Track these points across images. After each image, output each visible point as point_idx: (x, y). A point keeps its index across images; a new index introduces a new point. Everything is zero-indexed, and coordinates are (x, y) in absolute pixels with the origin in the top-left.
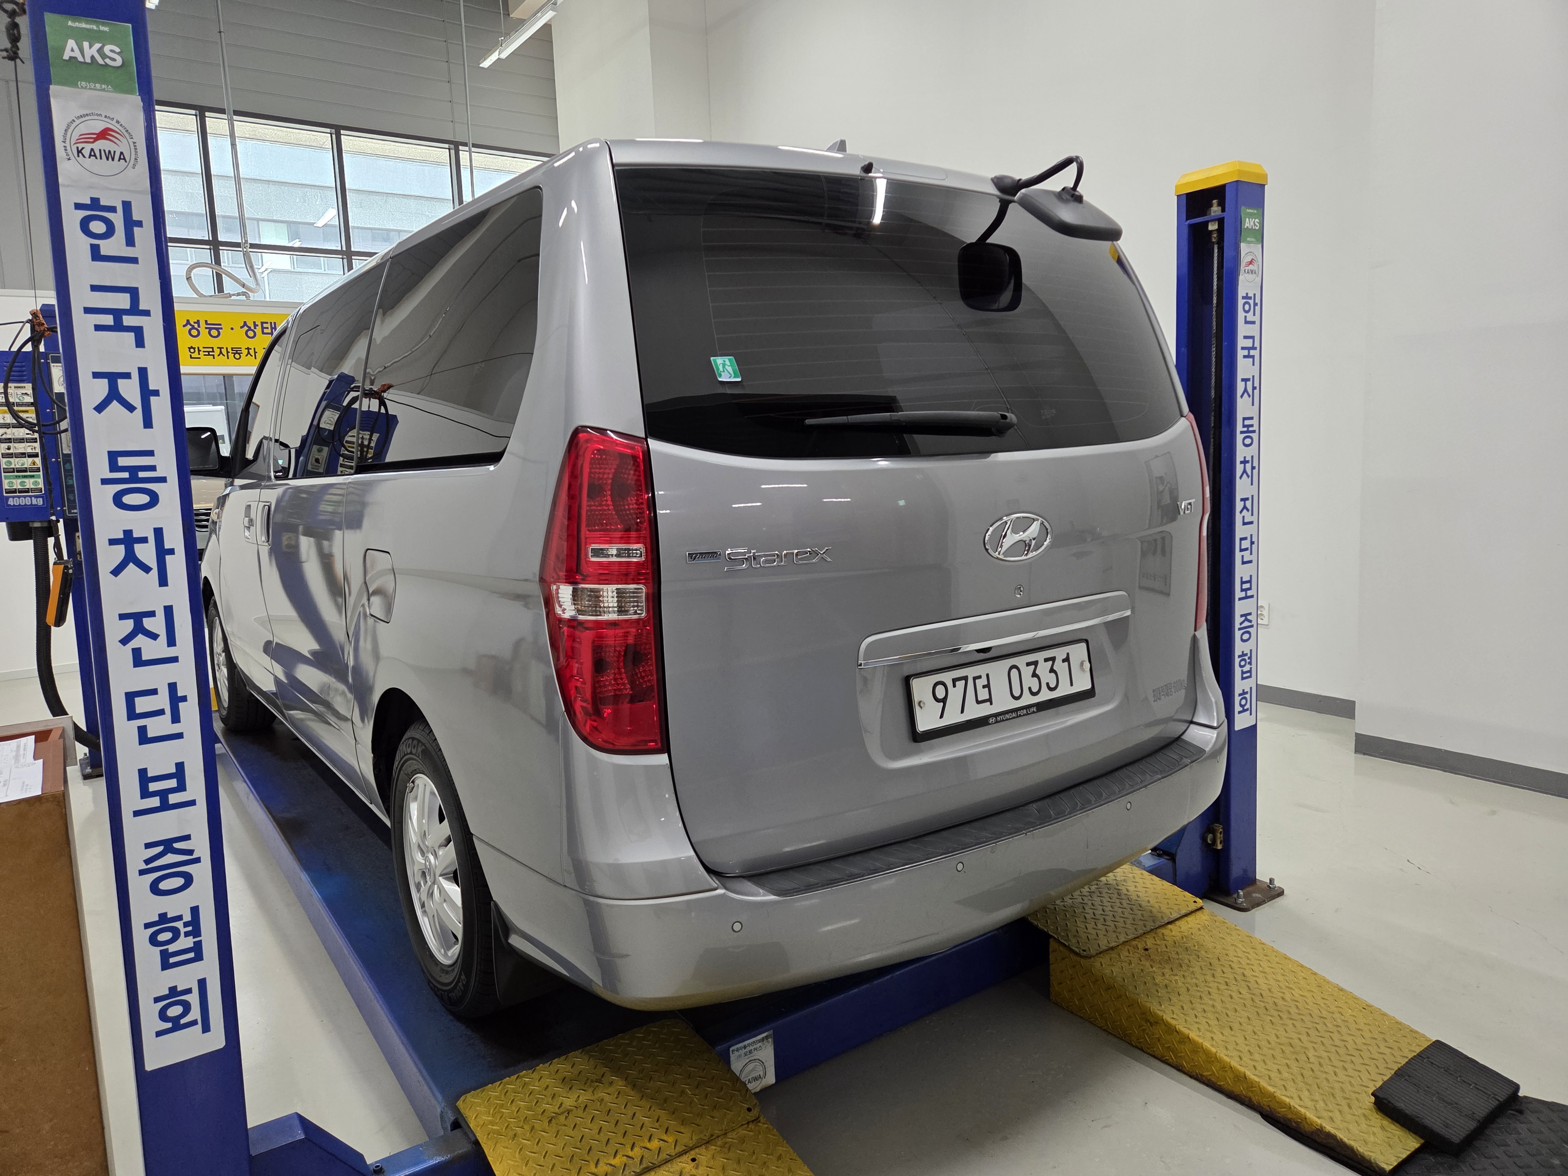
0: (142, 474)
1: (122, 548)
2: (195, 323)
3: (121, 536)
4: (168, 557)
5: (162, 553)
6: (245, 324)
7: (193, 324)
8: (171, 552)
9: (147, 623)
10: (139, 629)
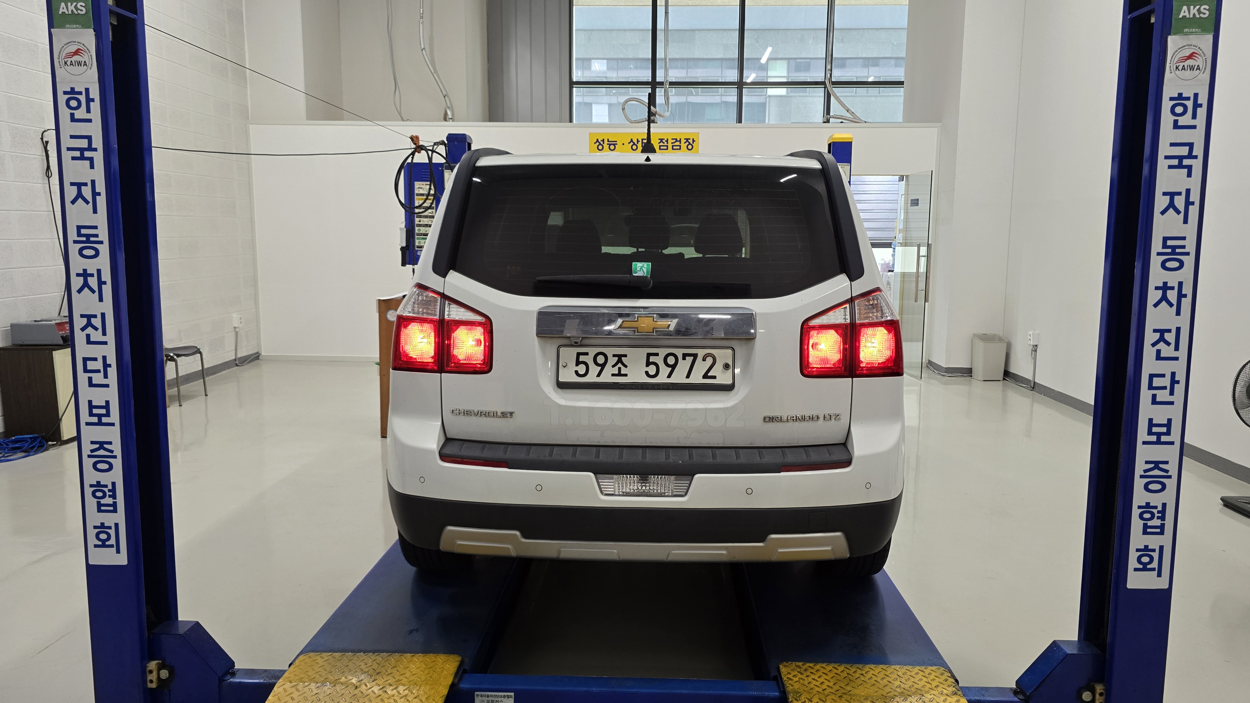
0: (92, 239)
1: (82, 278)
2: (601, 141)
3: (82, 272)
4: (103, 286)
5: (101, 283)
6: (632, 140)
7: (600, 141)
8: (105, 283)
9: (93, 320)
10: (89, 324)
